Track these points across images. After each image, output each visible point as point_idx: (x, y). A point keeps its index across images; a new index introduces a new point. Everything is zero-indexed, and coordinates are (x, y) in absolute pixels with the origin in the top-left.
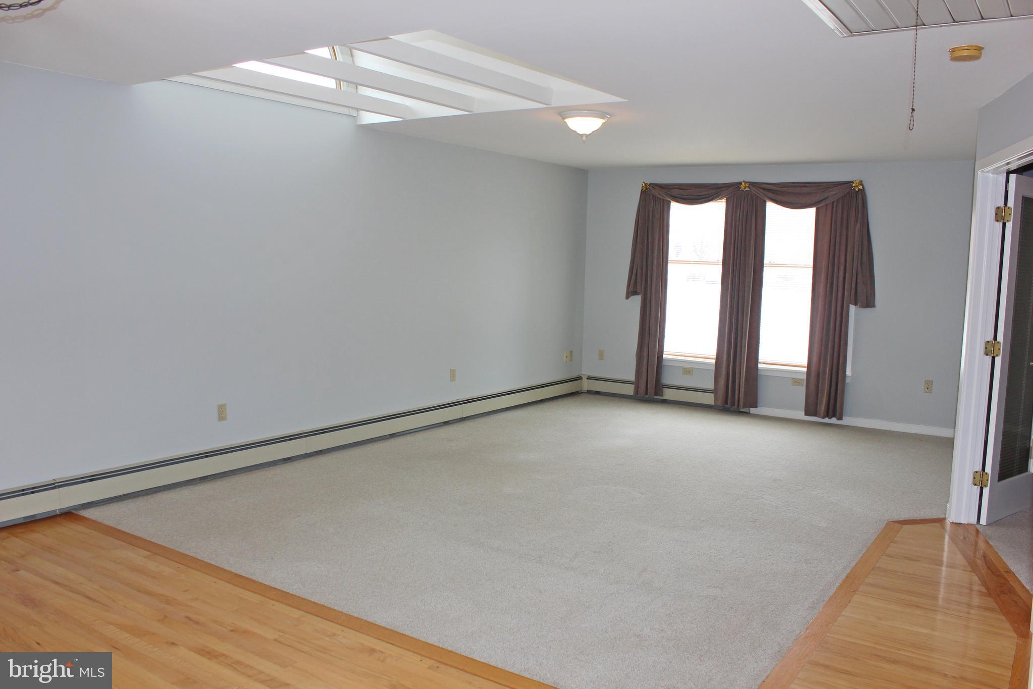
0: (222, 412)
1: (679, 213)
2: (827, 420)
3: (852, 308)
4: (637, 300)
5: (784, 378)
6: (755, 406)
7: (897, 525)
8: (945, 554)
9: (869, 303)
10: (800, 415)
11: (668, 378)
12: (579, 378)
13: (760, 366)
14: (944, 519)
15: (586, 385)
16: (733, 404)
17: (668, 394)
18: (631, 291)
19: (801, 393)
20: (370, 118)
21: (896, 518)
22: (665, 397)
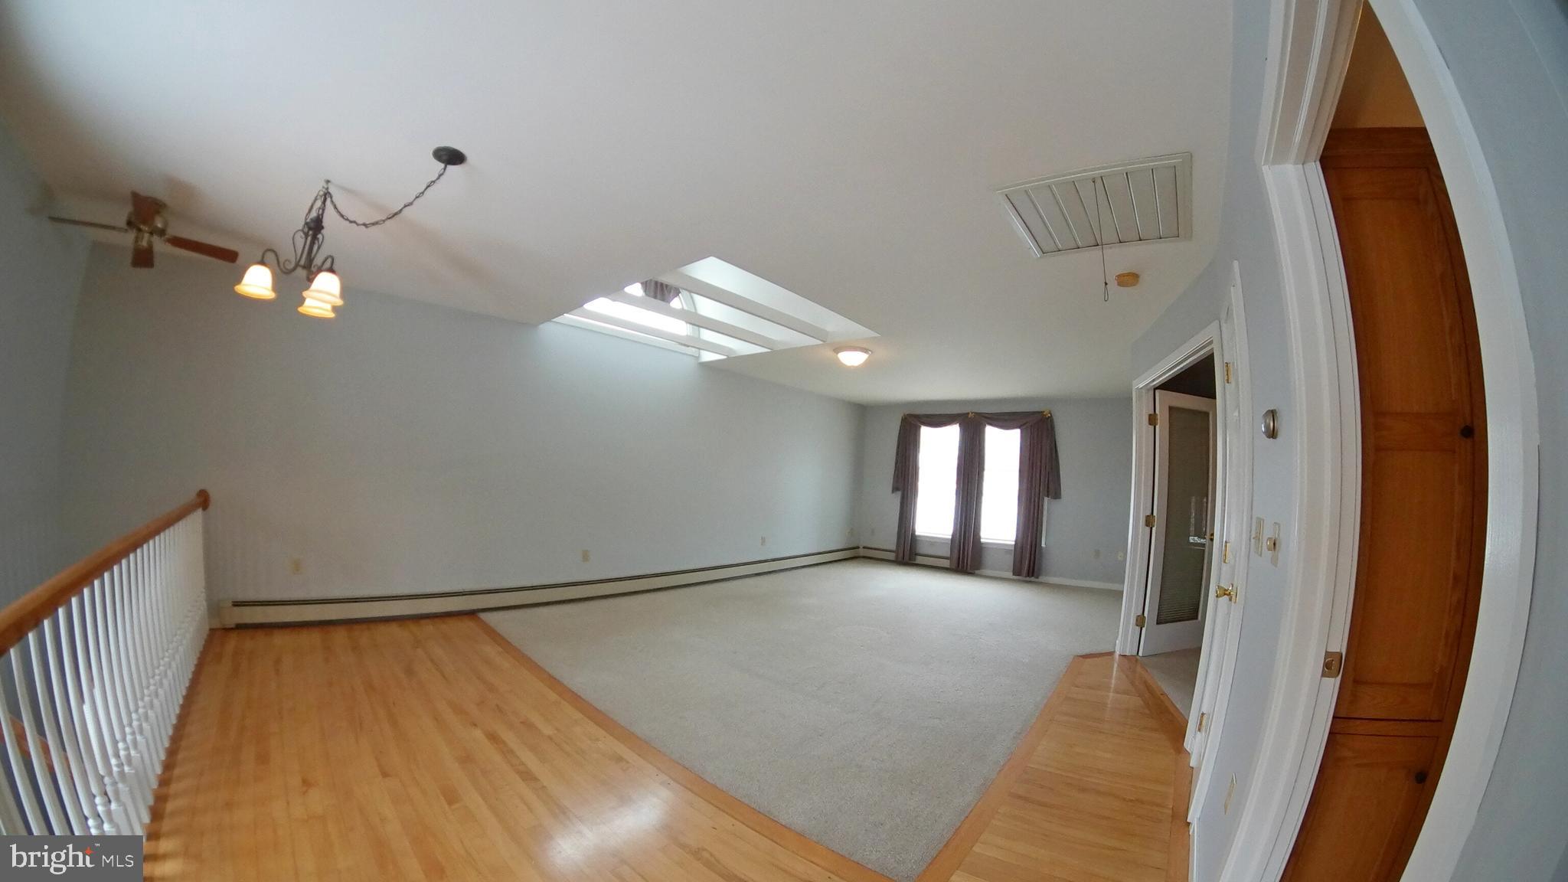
0: (585, 557)
1: (926, 432)
2: (1028, 579)
3: (1046, 499)
4: (899, 494)
5: (999, 548)
6: (978, 569)
7: (1081, 659)
8: (1113, 681)
9: (1057, 495)
10: (1010, 575)
11: (923, 549)
12: (858, 548)
13: (982, 540)
14: (1114, 652)
15: (862, 552)
16: (963, 567)
17: (920, 560)
18: (895, 489)
19: (1009, 560)
20: (708, 357)
21: (1080, 653)
22: (916, 562)
